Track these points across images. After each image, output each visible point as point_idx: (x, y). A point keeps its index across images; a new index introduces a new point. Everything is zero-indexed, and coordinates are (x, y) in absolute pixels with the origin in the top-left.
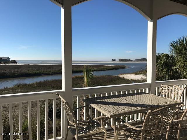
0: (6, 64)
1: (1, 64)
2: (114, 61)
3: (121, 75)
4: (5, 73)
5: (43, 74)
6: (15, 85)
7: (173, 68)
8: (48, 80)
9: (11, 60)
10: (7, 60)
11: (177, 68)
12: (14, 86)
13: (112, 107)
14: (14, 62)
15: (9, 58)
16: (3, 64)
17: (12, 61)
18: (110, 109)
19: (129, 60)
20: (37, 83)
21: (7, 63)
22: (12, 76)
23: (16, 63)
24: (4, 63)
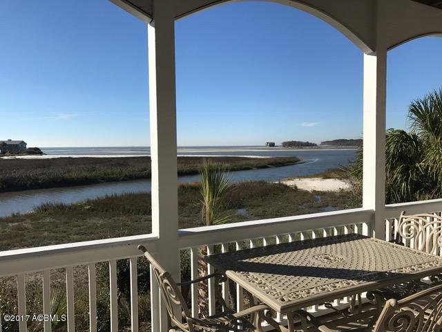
0: (17, 157)
1: (5, 158)
2: (270, 146)
3: (289, 180)
4: (15, 179)
5: (103, 179)
6: (38, 208)
7: (417, 165)
8: (116, 196)
9: (28, 146)
10: (19, 147)
11: (428, 166)
12: (35, 209)
13: (283, 282)
14: (36, 151)
15: (23, 143)
16: (9, 158)
17: (30, 148)
18: (277, 285)
19: (308, 144)
20: (89, 202)
21: (18, 154)
22: (31, 185)
23: (41, 153)
24: (12, 154)
